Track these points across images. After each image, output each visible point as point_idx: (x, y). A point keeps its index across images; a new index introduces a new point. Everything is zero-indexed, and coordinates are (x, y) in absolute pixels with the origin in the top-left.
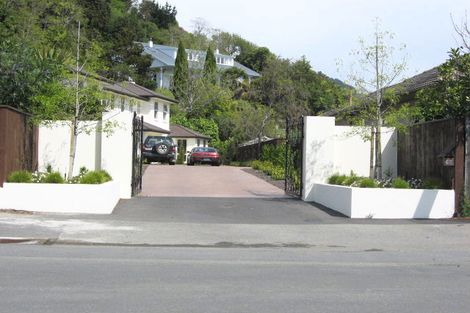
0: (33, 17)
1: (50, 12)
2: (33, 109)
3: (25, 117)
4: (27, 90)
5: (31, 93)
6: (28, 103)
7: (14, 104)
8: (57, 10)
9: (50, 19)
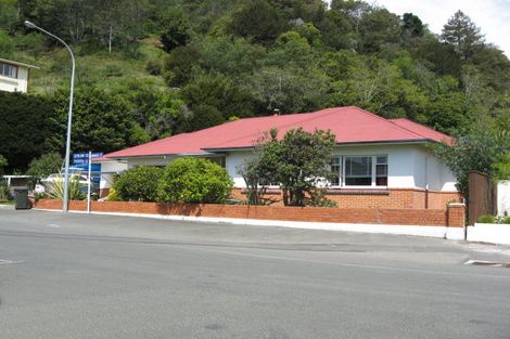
0: (485, 110)
1: (497, 105)
2: (494, 172)
3: (488, 178)
4: (489, 160)
5: (493, 162)
6: (490, 169)
7: (480, 169)
8: (501, 104)
9: (498, 110)
